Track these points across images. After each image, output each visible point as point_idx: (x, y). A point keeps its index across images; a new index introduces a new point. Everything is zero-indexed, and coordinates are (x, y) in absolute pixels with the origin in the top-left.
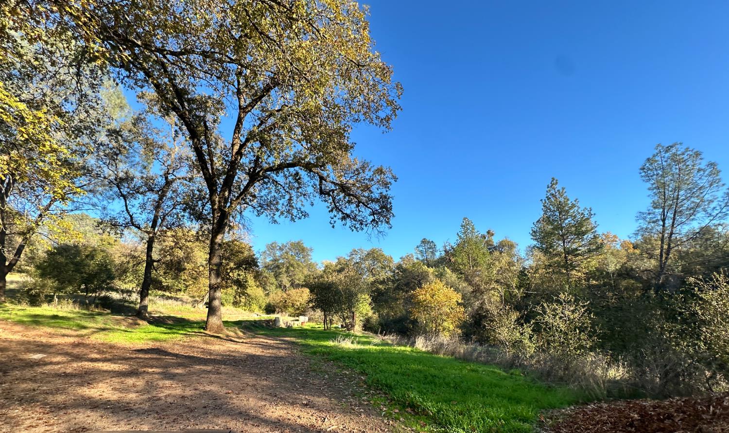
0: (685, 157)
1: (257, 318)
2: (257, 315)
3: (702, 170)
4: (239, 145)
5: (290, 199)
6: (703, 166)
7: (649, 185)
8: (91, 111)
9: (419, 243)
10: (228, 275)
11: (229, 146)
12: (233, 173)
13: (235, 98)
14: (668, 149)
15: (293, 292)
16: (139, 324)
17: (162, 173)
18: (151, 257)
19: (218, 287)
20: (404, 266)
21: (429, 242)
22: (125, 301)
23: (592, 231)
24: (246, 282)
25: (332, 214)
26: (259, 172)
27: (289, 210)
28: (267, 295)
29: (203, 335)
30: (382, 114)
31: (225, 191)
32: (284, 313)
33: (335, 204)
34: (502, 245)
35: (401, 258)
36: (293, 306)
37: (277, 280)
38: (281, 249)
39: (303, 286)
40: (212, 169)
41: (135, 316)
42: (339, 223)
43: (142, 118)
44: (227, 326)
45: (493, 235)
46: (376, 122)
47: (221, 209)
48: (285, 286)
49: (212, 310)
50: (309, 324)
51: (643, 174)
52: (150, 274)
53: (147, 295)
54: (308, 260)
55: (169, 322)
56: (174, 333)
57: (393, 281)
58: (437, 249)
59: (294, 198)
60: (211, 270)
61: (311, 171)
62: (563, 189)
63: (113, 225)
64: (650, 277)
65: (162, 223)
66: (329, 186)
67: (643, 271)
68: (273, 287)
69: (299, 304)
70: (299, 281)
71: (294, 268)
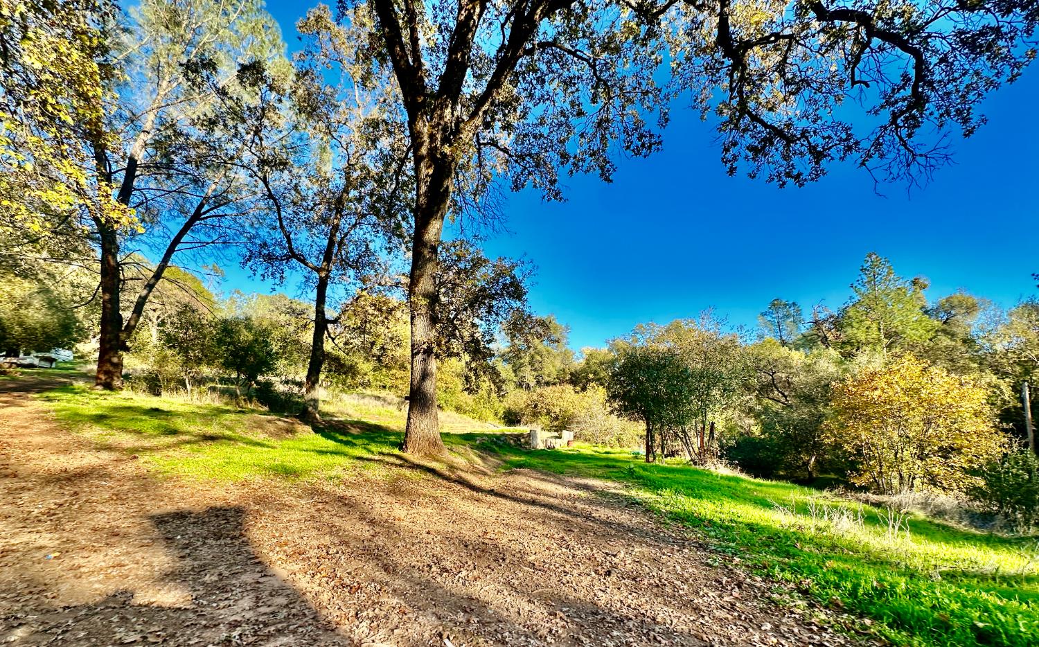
1: (494, 431)
2: (496, 427)
15: (547, 390)
16: (295, 433)
18: (323, 314)
19: (429, 352)
21: (786, 304)
28: (505, 397)
29: (398, 462)
32: (534, 425)
36: (548, 413)
37: (516, 376)
41: (296, 417)
44: (451, 444)
48: (529, 385)
49: (417, 406)
52: (322, 344)
54: (563, 345)
58: (802, 318)
68: (512, 387)
69: (557, 410)
70: (549, 376)
71: (541, 357)
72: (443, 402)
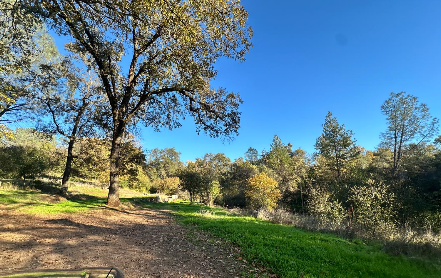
0: (408, 100)
1: (144, 196)
2: (145, 194)
3: (418, 108)
4: (134, 76)
5: (169, 115)
6: (418, 106)
7: (387, 116)
8: (24, 45)
9: (247, 150)
10: (124, 166)
11: (127, 77)
12: (129, 95)
13: (132, 44)
14: (397, 96)
15: (168, 179)
16: (59, 200)
17: (81, 98)
18: (71, 154)
19: (116, 174)
20: (237, 165)
21: (253, 150)
22: (53, 184)
23: (353, 144)
24: (137, 171)
25: (198, 125)
26: (147, 94)
27: (168, 122)
28: (152, 181)
29: (105, 208)
30: (238, 50)
31: (123, 107)
32: (162, 193)
33: (200, 119)
34: (297, 152)
35: (235, 160)
36: (168, 188)
37: (158, 172)
38: (161, 153)
39: (174, 176)
40: (114, 91)
41: (58, 194)
42: (202, 131)
43: (68, 60)
44: (123, 202)
45: (291, 146)
46: (233, 55)
47: (120, 120)
48: (163, 176)
49: (112, 191)
50: (178, 200)
51: (383, 110)
52: (70, 165)
53: (67, 180)
54: (178, 160)
55: (83, 199)
56: (83, 207)
57: (231, 174)
58: (258, 154)
59: (172, 114)
60: (112, 162)
61: (184, 94)
62: (335, 118)
63: (45, 132)
64: (388, 172)
65: (80, 131)
66: (196, 105)
67: (383, 169)
68: (156, 177)
69: (172, 187)
70: (172, 173)
71: (169, 165)
72: (123, 184)
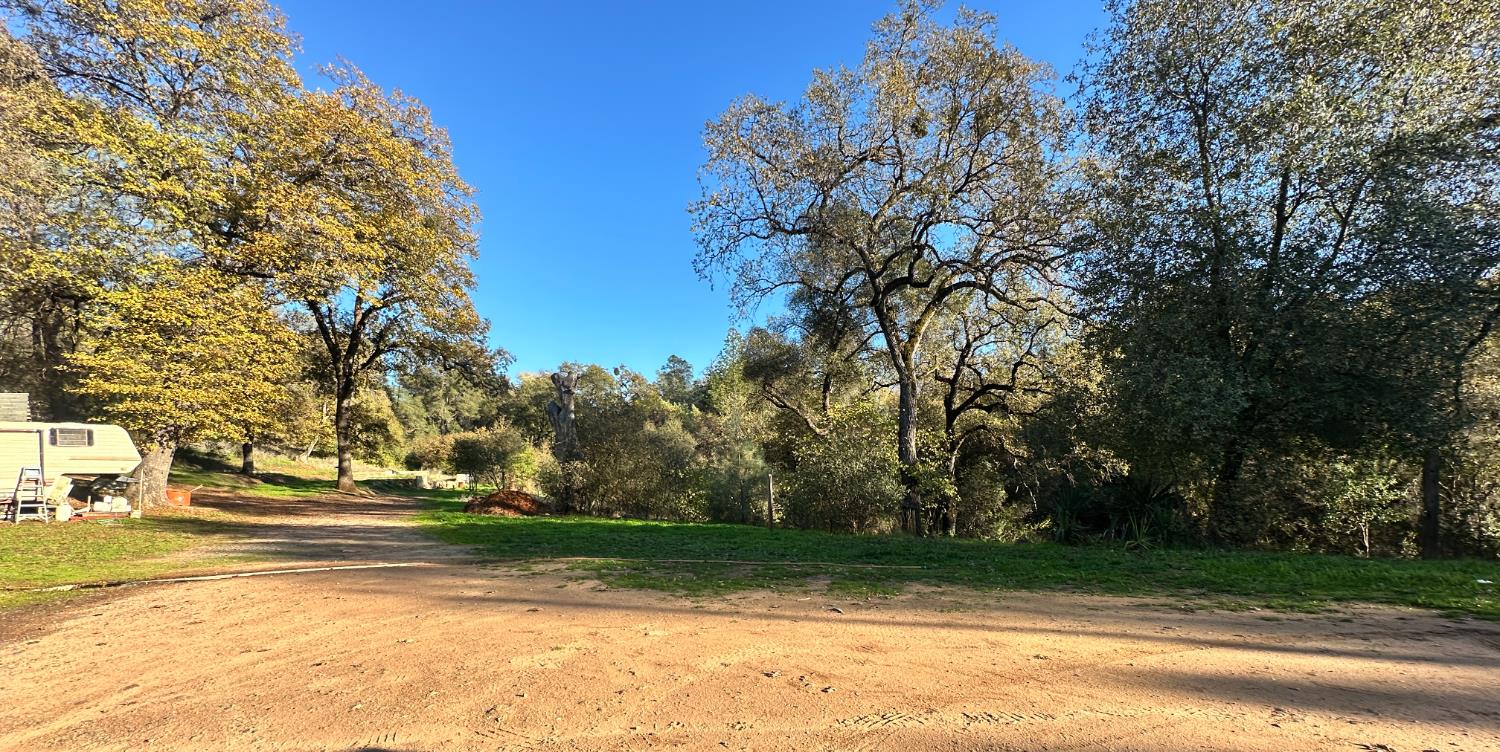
1: (392, 476)
2: (393, 471)
10: (357, 436)
19: (347, 449)
21: (680, 361)
29: (337, 492)
37: (427, 411)
48: (445, 421)
49: (343, 471)
56: (307, 491)
58: (692, 374)
60: (339, 433)
68: (422, 423)
70: (469, 412)
